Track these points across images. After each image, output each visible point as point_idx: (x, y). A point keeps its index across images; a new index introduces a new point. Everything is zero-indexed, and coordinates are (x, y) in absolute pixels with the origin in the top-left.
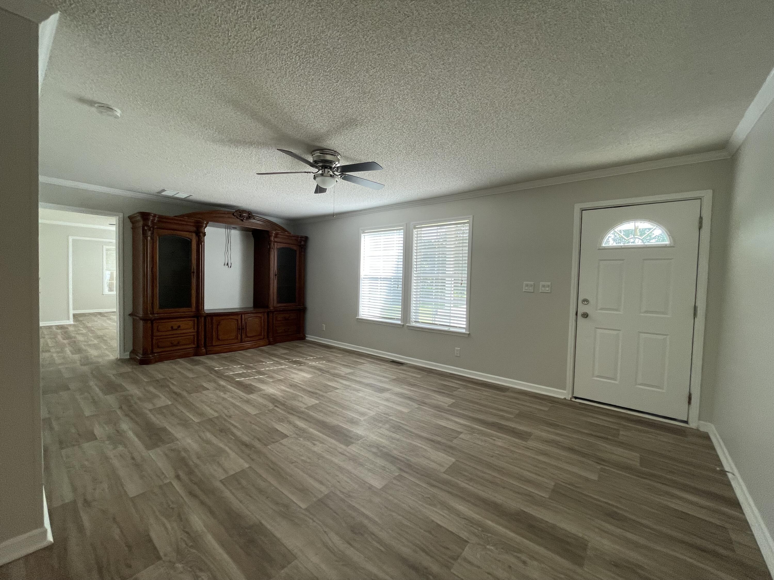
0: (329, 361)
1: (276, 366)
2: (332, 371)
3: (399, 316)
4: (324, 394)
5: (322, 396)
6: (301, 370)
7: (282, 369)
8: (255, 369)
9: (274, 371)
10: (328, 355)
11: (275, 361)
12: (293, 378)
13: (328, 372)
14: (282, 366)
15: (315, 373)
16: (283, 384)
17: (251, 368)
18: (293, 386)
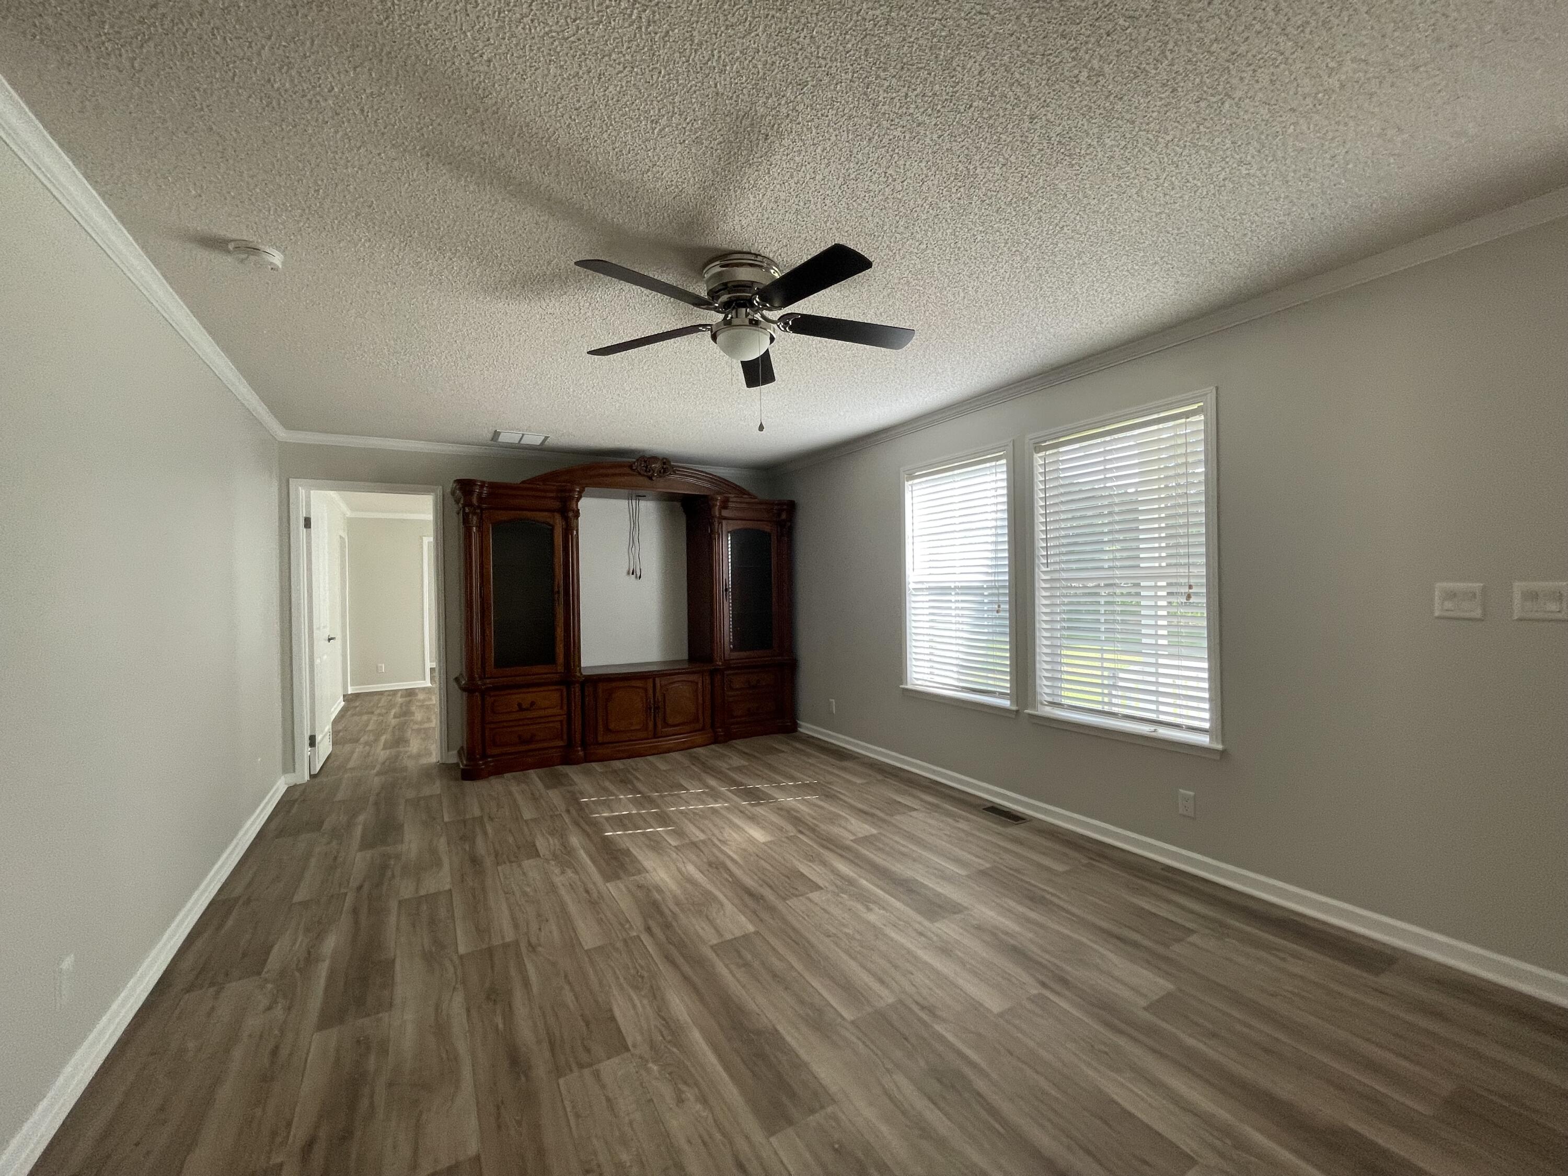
0: (827, 796)
1: (703, 802)
2: (824, 827)
3: (1006, 688)
4: (780, 905)
5: (772, 909)
6: (753, 819)
7: (714, 811)
8: (658, 807)
9: (693, 817)
10: (829, 778)
11: (707, 786)
12: (724, 842)
13: (813, 830)
14: (716, 801)
15: (781, 829)
16: (694, 858)
17: (652, 802)
18: (716, 866)
